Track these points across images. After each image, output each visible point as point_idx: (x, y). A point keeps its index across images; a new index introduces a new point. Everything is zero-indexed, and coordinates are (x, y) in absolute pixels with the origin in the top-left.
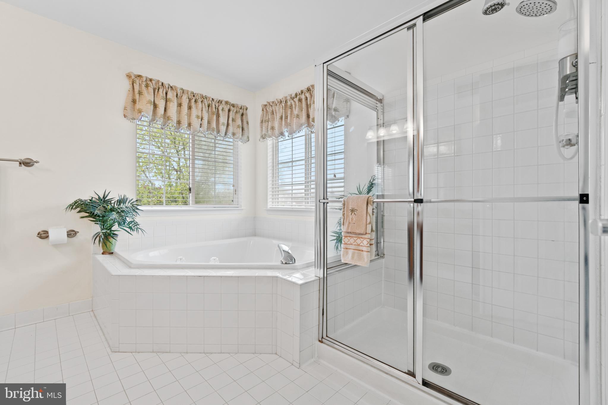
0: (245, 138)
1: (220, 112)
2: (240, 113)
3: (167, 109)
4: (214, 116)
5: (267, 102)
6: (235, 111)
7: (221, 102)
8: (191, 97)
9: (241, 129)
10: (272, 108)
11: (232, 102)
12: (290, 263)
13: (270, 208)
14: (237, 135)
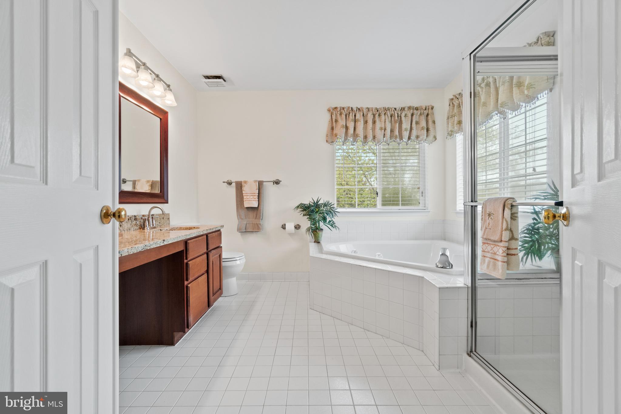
0: (431, 137)
1: (403, 118)
2: (425, 114)
3: (356, 128)
4: (396, 124)
5: (453, 95)
6: (419, 114)
7: (404, 109)
8: (375, 112)
9: (425, 130)
10: (458, 101)
11: (416, 105)
12: (447, 268)
13: (460, 210)
14: (421, 138)
